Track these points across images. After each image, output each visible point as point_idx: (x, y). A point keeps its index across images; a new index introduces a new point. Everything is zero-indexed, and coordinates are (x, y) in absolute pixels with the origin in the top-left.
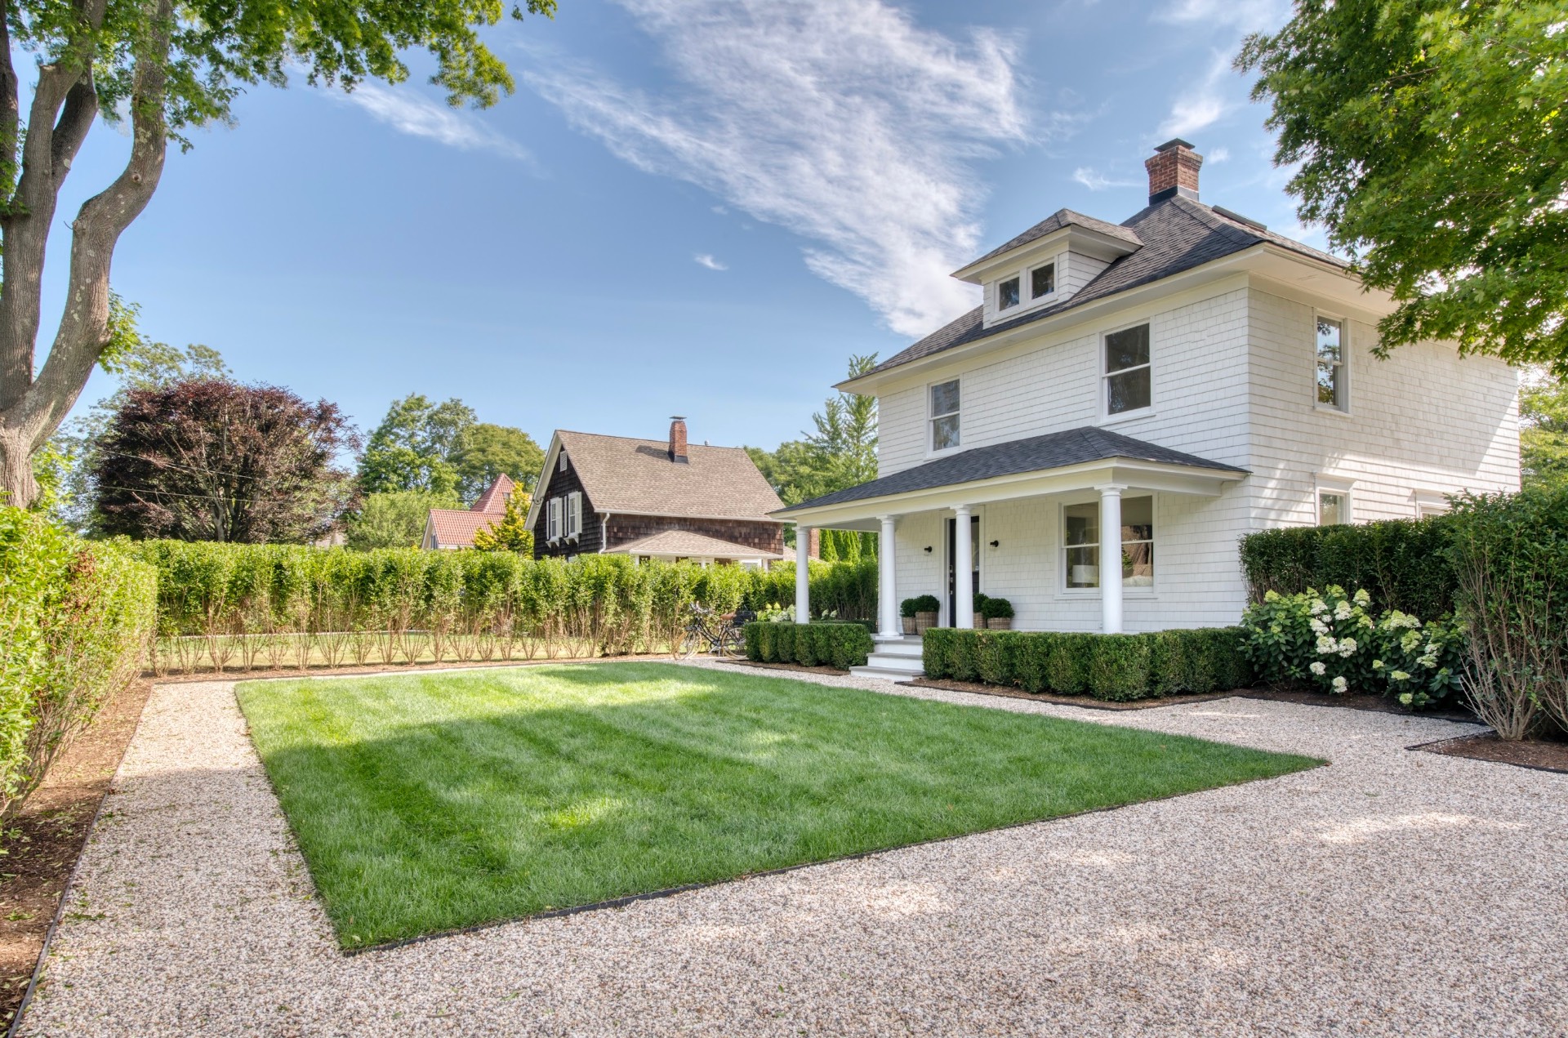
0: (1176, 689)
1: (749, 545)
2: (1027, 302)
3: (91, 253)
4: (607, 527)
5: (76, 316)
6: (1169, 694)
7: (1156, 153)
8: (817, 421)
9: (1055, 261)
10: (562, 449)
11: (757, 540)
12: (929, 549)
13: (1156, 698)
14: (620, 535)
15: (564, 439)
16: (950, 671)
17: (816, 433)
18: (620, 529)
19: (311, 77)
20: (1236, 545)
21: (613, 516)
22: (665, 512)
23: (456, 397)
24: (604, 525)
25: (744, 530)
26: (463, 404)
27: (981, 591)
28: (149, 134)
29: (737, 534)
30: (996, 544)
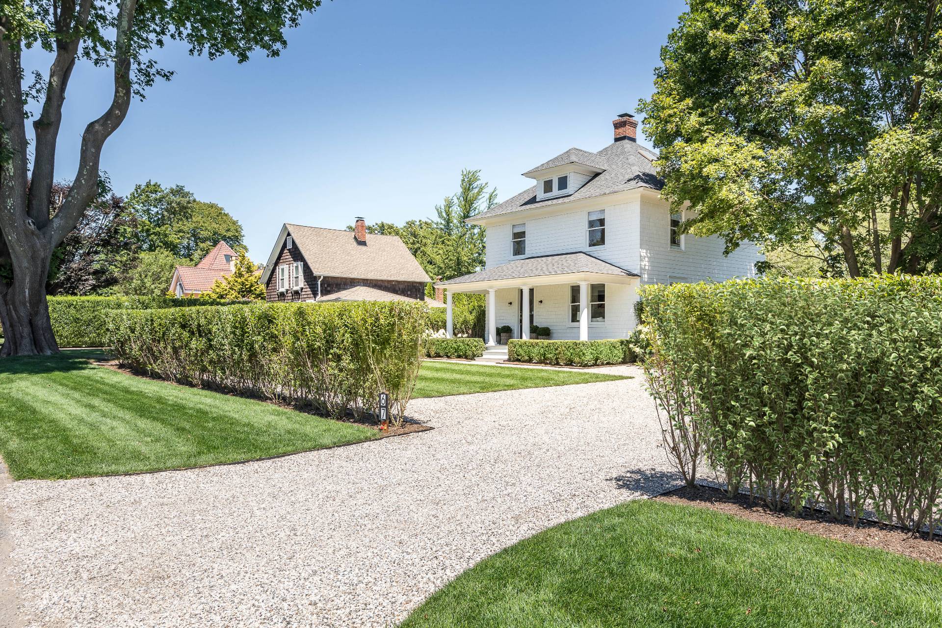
0: (605, 362)
1: (404, 295)
2: (556, 192)
3: (93, 150)
4: (321, 284)
5: (83, 181)
6: (603, 364)
7: (617, 118)
8: (438, 210)
9: (568, 175)
10: (289, 235)
11: (409, 293)
12: (511, 303)
13: (598, 365)
14: (329, 289)
15: (290, 229)
16: (519, 358)
17: (436, 218)
18: (329, 285)
19: (191, 51)
20: (633, 307)
21: (325, 277)
22: (354, 275)
23: (180, 184)
24: (319, 283)
25: (401, 286)
26: (186, 190)
27: (535, 324)
28: (124, 91)
29: (397, 288)
30: (541, 302)
